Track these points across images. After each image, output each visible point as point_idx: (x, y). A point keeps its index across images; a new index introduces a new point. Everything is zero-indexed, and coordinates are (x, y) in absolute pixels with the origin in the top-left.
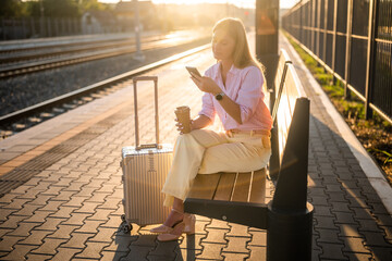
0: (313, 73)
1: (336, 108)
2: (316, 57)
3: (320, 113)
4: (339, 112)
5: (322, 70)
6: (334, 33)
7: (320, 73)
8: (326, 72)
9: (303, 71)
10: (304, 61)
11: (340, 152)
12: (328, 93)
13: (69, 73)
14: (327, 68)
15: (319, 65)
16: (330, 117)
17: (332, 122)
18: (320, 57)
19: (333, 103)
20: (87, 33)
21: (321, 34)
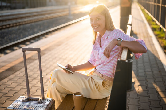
0: (150, 25)
1: (160, 44)
2: (152, 17)
3: (151, 47)
4: (161, 46)
5: (154, 23)
6: (160, 5)
7: (154, 24)
8: (156, 24)
9: (145, 24)
10: (146, 18)
11: (160, 72)
12: (156, 35)
13: (37, 25)
14: (157, 22)
15: (153, 21)
16: (156, 50)
17: (157, 52)
18: (154, 17)
19: (158, 41)
20: (49, 6)
21: (155, 5)
